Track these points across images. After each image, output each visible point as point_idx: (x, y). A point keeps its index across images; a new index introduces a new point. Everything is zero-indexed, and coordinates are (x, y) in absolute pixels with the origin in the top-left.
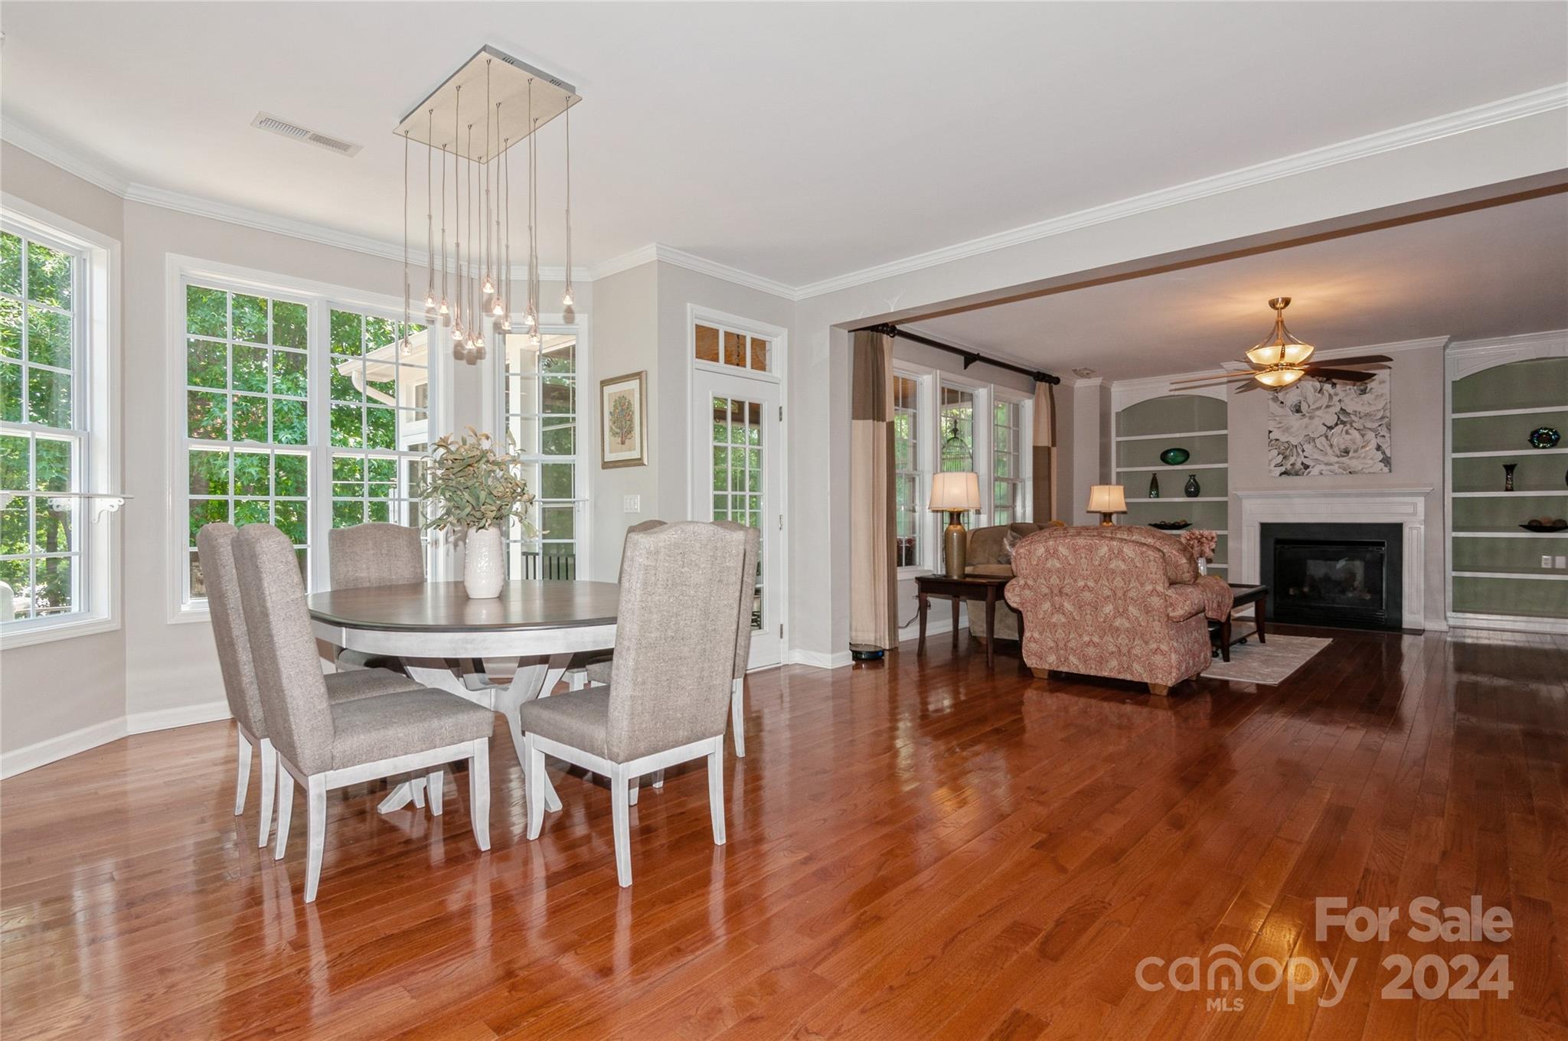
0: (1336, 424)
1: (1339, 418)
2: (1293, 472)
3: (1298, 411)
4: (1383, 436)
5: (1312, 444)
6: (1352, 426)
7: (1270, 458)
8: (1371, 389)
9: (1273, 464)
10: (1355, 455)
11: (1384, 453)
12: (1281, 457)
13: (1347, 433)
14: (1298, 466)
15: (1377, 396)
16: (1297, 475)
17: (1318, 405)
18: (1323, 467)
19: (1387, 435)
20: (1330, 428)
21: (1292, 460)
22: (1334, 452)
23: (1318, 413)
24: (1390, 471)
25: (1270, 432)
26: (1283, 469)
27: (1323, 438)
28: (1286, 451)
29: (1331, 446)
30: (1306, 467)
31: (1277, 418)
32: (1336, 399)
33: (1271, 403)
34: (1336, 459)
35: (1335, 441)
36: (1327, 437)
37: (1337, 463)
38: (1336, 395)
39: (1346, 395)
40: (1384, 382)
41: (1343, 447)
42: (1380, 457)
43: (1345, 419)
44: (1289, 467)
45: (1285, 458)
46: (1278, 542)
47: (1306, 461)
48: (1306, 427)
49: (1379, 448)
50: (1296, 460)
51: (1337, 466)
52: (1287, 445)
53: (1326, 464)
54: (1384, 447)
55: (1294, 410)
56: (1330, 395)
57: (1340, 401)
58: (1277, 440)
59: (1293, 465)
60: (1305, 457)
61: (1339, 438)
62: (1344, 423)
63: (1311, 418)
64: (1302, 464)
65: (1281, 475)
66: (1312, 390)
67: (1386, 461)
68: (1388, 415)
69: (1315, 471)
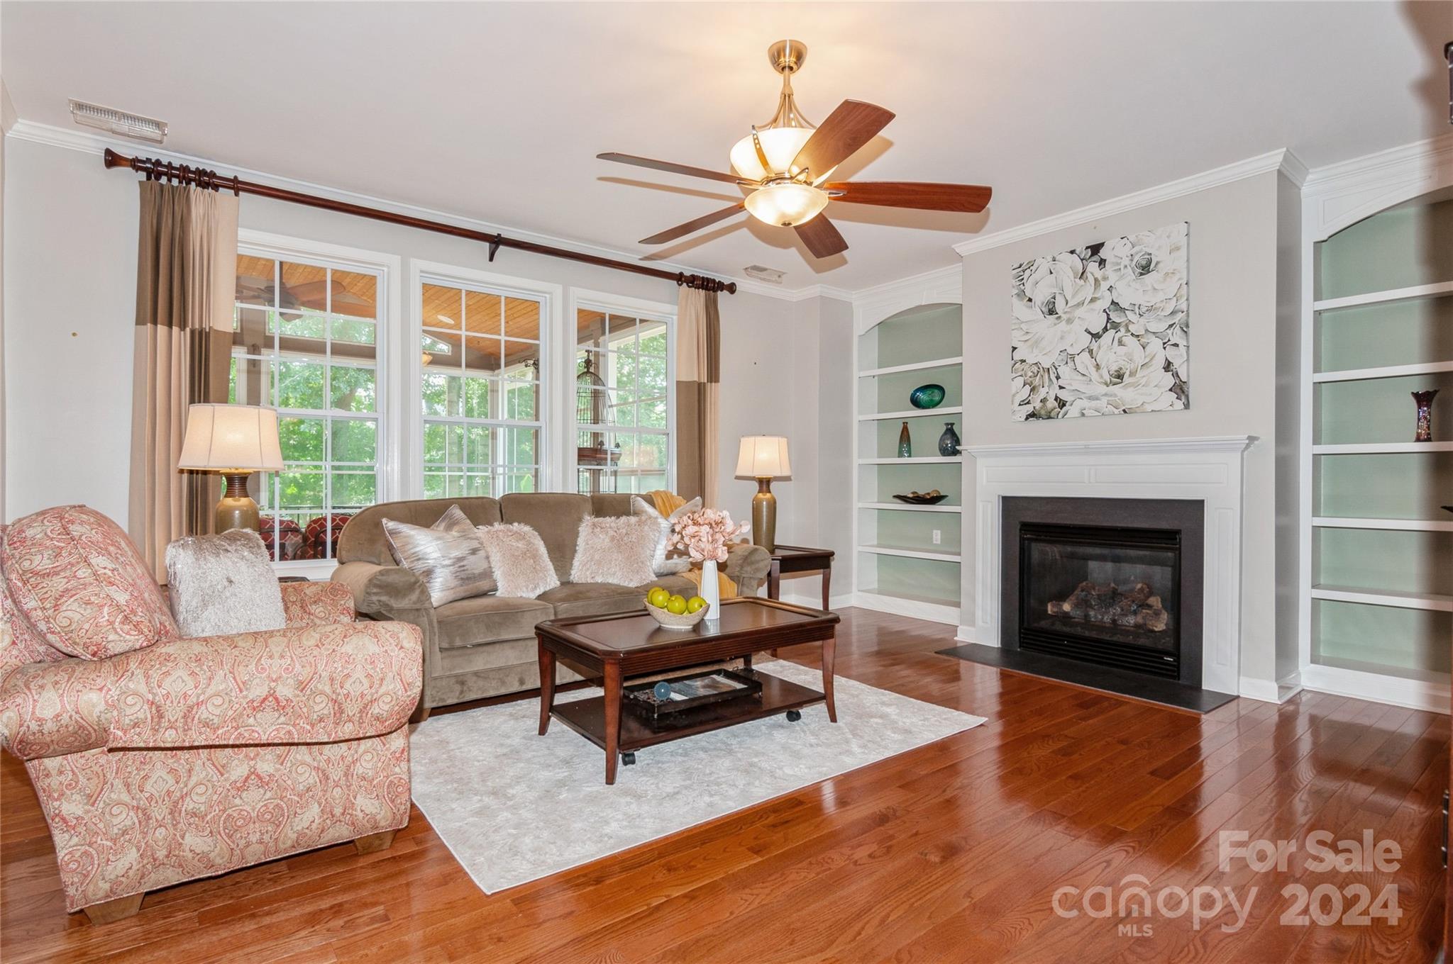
0: (1105, 329)
1: (1109, 319)
2: (1043, 412)
3: (1052, 312)
4: (1176, 345)
5: (1071, 364)
6: (1128, 331)
7: (1013, 392)
8: (1157, 263)
9: (1017, 401)
10: (1132, 380)
11: (1176, 375)
12: (1028, 388)
13: (1120, 343)
14: (1051, 403)
15: (1167, 274)
16: (1049, 418)
17: (1078, 299)
18: (1085, 403)
19: (1182, 343)
20: (1096, 336)
21: (1042, 393)
22: (1102, 377)
23: (1079, 312)
24: (1187, 406)
25: (1014, 349)
26: (1029, 409)
27: (1086, 355)
28: (1036, 376)
29: (1098, 367)
30: (1062, 404)
31: (1024, 326)
32: (1104, 286)
33: (1015, 300)
34: (1104, 389)
35: (1100, 357)
36: (1091, 352)
37: (1106, 395)
38: (1105, 279)
39: (1121, 277)
40: (1178, 249)
41: (1114, 368)
42: (1169, 380)
43: (1118, 320)
44: (1038, 405)
45: (1033, 390)
46: (1025, 527)
47: (1063, 395)
48: (1062, 338)
49: (1168, 366)
50: (1048, 392)
51: (1105, 400)
52: (1035, 369)
53: (1090, 398)
54: (1177, 364)
55: (1045, 310)
56: (1096, 280)
57: (1111, 288)
58: (1023, 361)
59: (1044, 401)
60: (1061, 387)
61: (1111, 354)
62: (1116, 326)
63: (1069, 321)
64: (1056, 398)
65: (1027, 419)
66: (1071, 275)
67: (1180, 389)
68: (1184, 307)
69: (1073, 411)
